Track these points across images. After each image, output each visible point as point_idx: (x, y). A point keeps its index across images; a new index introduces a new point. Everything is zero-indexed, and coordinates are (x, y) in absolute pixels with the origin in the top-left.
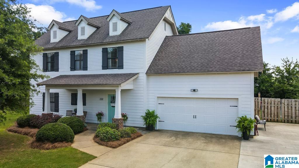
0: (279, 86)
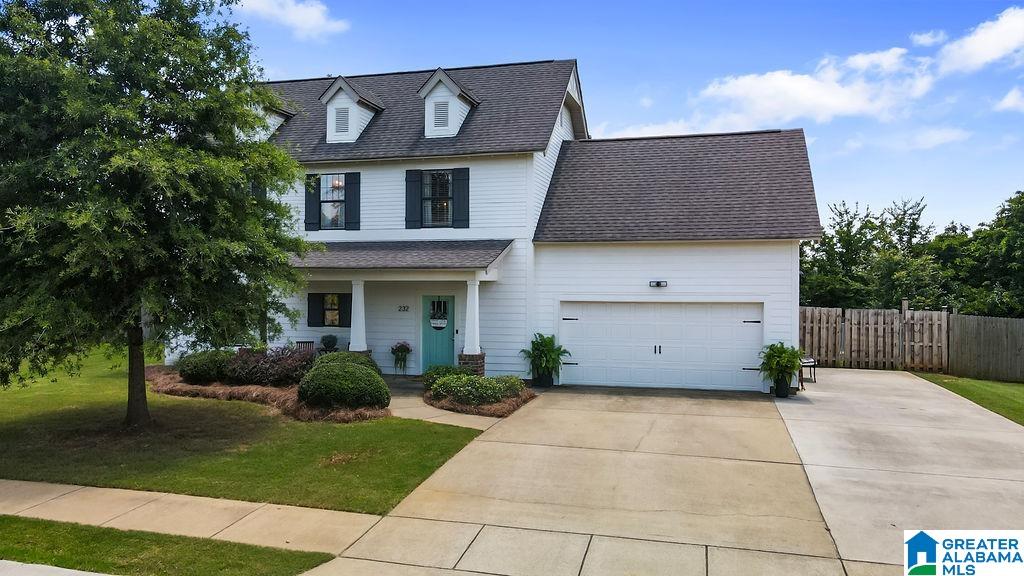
0: (824, 282)
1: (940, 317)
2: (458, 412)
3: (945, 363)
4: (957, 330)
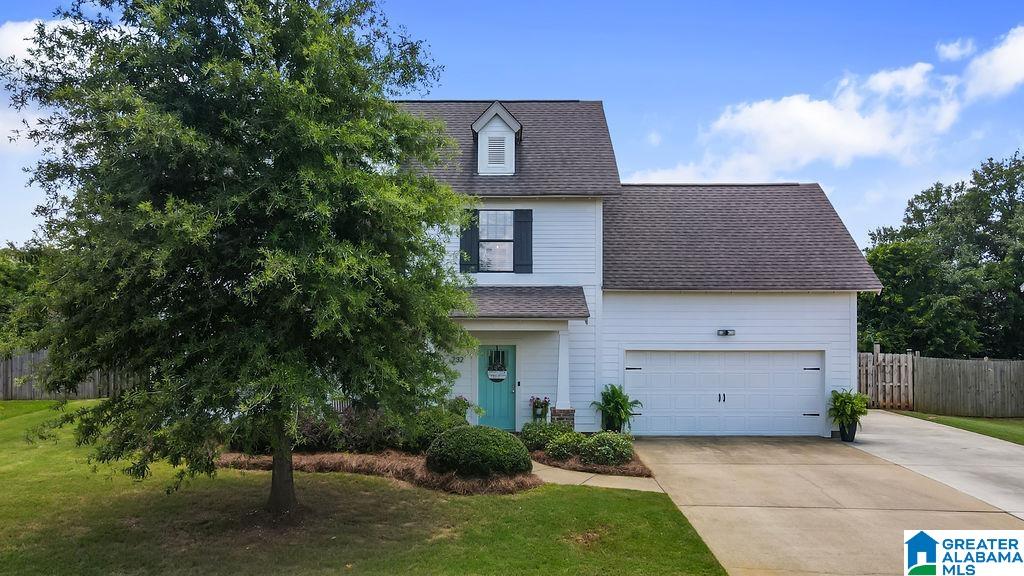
1: (907, 359)
2: (598, 473)
3: (911, 402)
4: (920, 371)
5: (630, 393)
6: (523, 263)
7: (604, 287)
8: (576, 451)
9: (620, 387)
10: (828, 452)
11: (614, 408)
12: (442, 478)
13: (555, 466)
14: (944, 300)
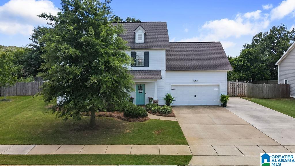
1: (244, 84)
2: (163, 116)
3: (245, 95)
4: (248, 87)
5: (173, 95)
6: (146, 64)
7: (166, 70)
8: (158, 111)
9: (170, 94)
10: (219, 110)
11: (168, 99)
12: (127, 118)
13: (153, 114)
14: (260, 65)
